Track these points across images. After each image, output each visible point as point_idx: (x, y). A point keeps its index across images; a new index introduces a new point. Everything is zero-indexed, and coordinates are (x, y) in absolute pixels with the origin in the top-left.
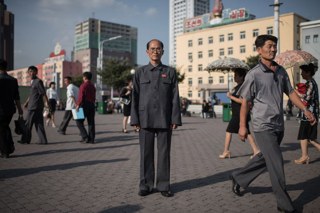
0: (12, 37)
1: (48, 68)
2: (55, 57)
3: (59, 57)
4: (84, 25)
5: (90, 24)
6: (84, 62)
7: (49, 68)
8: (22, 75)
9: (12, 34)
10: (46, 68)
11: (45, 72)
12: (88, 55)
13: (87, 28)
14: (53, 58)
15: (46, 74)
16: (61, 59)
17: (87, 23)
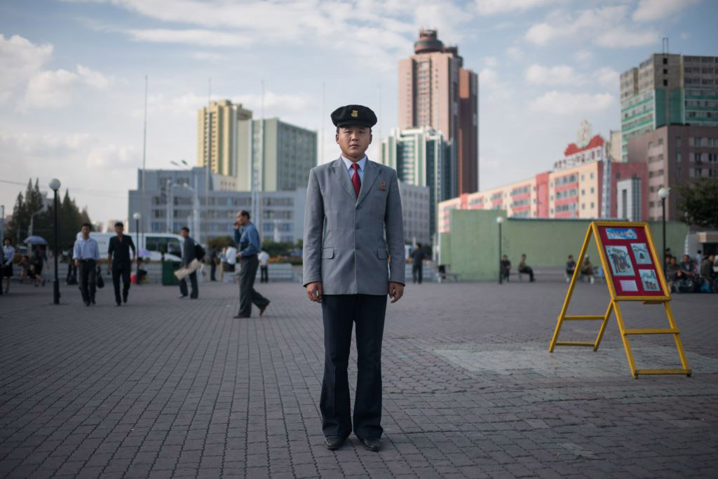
0: (474, 123)
1: (561, 180)
2: (579, 154)
3: (588, 153)
4: (641, 71)
5: (656, 68)
6: (651, 159)
7: (565, 179)
8: (501, 201)
9: (474, 116)
10: (557, 180)
11: (556, 189)
12: (660, 141)
13: (651, 78)
14: (574, 156)
15: (558, 194)
16: (593, 155)
17: (651, 67)
